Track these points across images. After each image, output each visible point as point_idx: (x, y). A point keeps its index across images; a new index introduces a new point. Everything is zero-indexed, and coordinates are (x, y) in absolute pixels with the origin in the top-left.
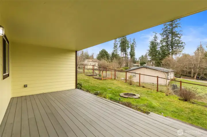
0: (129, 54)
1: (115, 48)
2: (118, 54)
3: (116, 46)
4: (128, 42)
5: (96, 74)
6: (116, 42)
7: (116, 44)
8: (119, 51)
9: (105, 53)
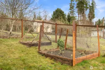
0: (87, 16)
1: (71, 10)
2: (75, 16)
3: (73, 7)
4: (86, 2)
5: (49, 41)
6: (73, 2)
7: (73, 4)
8: (76, 13)
9: (61, 13)
